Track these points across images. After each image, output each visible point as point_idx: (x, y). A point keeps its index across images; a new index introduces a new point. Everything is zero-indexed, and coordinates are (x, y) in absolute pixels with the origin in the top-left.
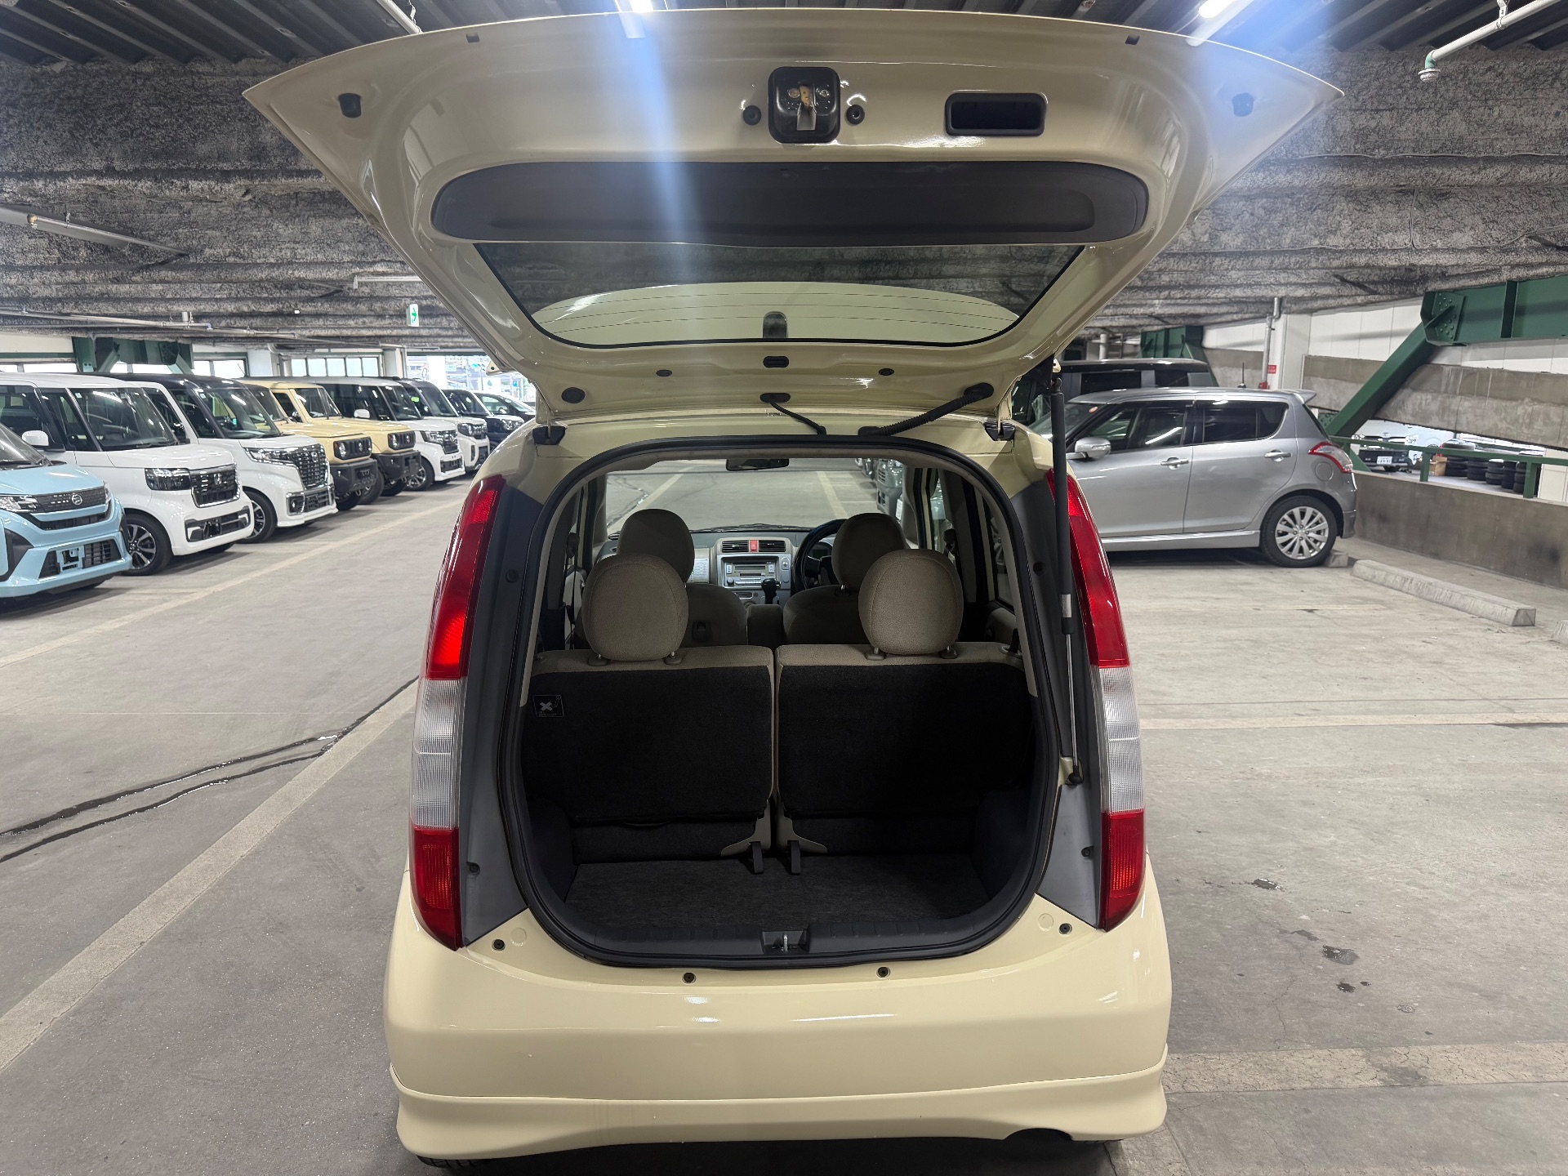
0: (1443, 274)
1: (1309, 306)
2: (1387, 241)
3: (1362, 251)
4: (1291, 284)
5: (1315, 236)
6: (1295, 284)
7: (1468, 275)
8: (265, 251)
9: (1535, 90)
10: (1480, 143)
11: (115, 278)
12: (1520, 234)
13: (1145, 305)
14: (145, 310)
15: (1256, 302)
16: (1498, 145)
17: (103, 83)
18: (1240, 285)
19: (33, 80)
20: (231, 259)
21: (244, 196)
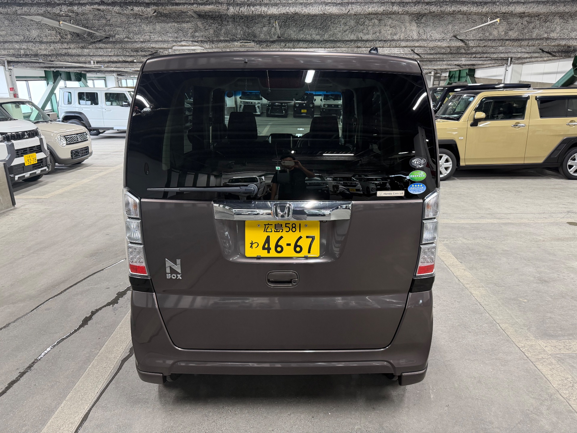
1: (523, 61)
2: (573, 35)
5: (546, 33)
6: (524, 52)
8: (139, 36)
11: (82, 47)
13: (459, 60)
14: (83, 60)
20: (126, 40)
21: (153, 13)
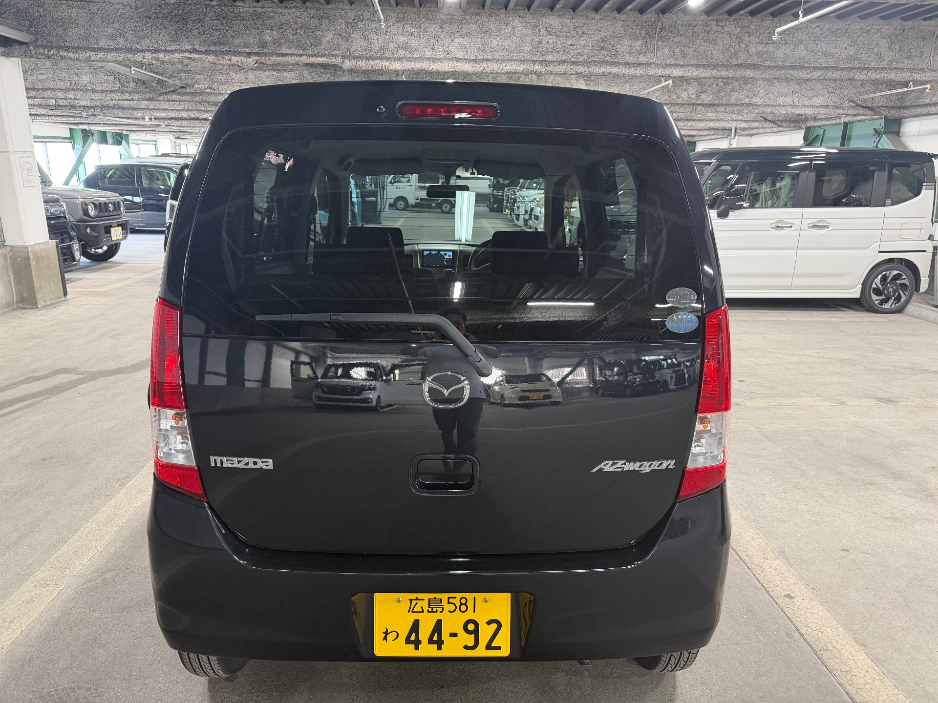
0: (815, 117)
1: (750, 133)
2: (781, 100)
3: (769, 105)
4: (738, 120)
5: (747, 97)
6: (741, 120)
7: (826, 119)
8: (225, 87)
9: (837, 37)
10: (812, 60)
11: (149, 98)
12: (845, 99)
15: (723, 129)
16: (820, 61)
17: (191, 8)
18: (713, 120)
19: (159, 6)
20: (208, 90)
21: (255, 64)
